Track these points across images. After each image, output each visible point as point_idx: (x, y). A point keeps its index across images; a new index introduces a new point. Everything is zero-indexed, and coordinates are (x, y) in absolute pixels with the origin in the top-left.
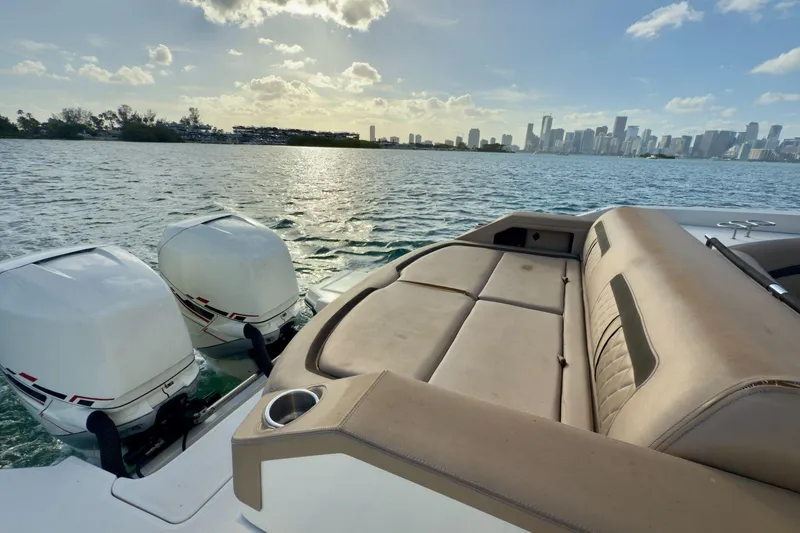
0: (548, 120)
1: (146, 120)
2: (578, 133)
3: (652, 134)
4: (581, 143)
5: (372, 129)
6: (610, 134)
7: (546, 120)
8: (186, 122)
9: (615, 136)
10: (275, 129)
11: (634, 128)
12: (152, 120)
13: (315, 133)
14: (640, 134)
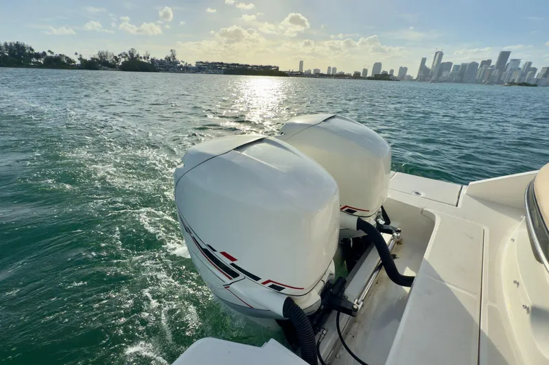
0: (440, 55)
1: (145, 58)
2: (464, 66)
3: (532, 66)
4: (466, 73)
5: (301, 63)
6: (493, 66)
7: (438, 55)
8: (168, 59)
9: (497, 68)
10: (222, 63)
11: (517, 61)
12: (148, 58)
13: (249, 66)
14: (521, 66)
